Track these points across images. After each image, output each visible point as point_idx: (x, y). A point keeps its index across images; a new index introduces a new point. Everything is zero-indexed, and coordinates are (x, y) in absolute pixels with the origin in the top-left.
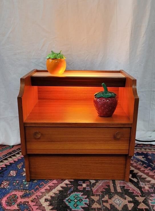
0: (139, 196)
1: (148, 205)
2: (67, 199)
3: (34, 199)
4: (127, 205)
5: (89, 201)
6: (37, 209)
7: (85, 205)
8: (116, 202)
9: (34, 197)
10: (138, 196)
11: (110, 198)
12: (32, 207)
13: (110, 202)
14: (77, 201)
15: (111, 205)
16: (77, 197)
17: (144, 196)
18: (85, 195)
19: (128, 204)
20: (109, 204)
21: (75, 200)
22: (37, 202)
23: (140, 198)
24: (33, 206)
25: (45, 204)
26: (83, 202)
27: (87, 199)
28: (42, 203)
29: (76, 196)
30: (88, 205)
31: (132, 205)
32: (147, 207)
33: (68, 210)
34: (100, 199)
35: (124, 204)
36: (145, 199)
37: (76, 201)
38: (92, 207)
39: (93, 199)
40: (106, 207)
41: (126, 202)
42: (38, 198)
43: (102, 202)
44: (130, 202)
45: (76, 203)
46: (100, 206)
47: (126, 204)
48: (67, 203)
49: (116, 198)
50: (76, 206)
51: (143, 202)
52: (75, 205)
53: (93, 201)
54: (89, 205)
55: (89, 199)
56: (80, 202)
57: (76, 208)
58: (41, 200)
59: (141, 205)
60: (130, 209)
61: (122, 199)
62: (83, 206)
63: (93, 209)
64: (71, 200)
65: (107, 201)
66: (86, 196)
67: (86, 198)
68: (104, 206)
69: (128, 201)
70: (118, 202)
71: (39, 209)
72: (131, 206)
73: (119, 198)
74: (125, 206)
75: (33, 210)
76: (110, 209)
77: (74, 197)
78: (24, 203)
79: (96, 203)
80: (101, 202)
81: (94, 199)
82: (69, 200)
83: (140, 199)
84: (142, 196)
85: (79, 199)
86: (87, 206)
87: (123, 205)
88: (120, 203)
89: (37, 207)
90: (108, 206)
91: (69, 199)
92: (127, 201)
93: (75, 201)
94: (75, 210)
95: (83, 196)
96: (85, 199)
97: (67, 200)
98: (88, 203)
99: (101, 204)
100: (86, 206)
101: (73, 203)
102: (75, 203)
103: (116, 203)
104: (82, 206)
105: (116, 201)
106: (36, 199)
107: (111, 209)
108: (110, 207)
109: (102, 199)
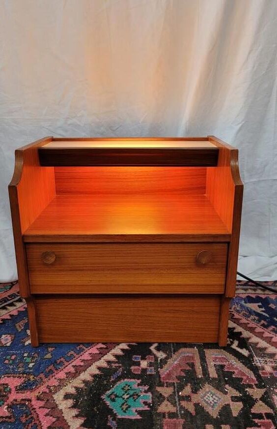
0: (254, 386)
1: (271, 405)
2: (109, 392)
3: (43, 393)
4: (230, 406)
5: (152, 398)
6: (47, 415)
7: (143, 405)
8: (207, 400)
9: (43, 388)
10: (250, 386)
11: (195, 391)
12: (37, 410)
13: (195, 398)
14: (128, 398)
15: (196, 405)
16: (128, 389)
17: (264, 387)
18: (145, 385)
19: (231, 403)
20: (192, 404)
21: (124, 395)
22: (48, 400)
23: (256, 389)
24: (40, 408)
25: (64, 405)
26: (141, 400)
27: (149, 394)
28: (57, 403)
29: (127, 387)
30: (149, 406)
31: (240, 405)
32: (270, 411)
33: (109, 416)
34: (174, 392)
35: (224, 405)
36: (266, 393)
37: (126, 397)
38: (158, 411)
39: (161, 394)
40: (187, 411)
41: (226, 399)
42: (50, 391)
43: (179, 400)
44: (235, 399)
45: (126, 402)
46: (175, 408)
47: (226, 403)
48: (108, 402)
49: (207, 390)
50: (127, 409)
51: (261, 399)
52: (125, 407)
53: (159, 398)
54: (153, 407)
55: (152, 393)
56: (135, 401)
57: (125, 412)
58: (55, 397)
59: (257, 405)
60: (235, 414)
61: (219, 394)
62: (141, 409)
63: (159, 414)
64: (116, 396)
65: (188, 398)
66: (146, 388)
67: (146, 392)
68: (182, 408)
69: (232, 397)
70: (211, 399)
71: (51, 416)
72: (236, 408)
73: (214, 391)
74: (226, 409)
75: (38, 417)
76: (194, 414)
77: (123, 389)
78: (23, 402)
79: (166, 402)
80: (177, 400)
81: (163, 394)
82: (113, 396)
83: (256, 393)
84: (259, 386)
85: (131, 392)
86: (148, 409)
87: (221, 407)
88: (215, 401)
89: (47, 411)
90: (191, 409)
91: (113, 393)
92: (228, 396)
93: (124, 399)
94: (123, 417)
95: (140, 387)
96: (144, 394)
97: (109, 396)
98: (150, 401)
99: (177, 404)
100: (146, 408)
101: (119, 401)
102: (123, 401)
103: (207, 403)
104: (138, 410)
105: (207, 397)
106: (45, 393)
107: (197, 414)
108: (196, 410)
109: (178, 393)
